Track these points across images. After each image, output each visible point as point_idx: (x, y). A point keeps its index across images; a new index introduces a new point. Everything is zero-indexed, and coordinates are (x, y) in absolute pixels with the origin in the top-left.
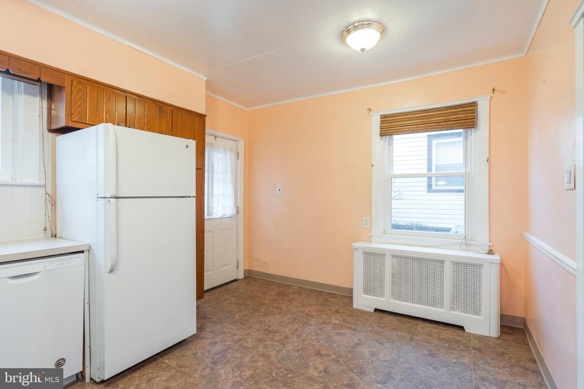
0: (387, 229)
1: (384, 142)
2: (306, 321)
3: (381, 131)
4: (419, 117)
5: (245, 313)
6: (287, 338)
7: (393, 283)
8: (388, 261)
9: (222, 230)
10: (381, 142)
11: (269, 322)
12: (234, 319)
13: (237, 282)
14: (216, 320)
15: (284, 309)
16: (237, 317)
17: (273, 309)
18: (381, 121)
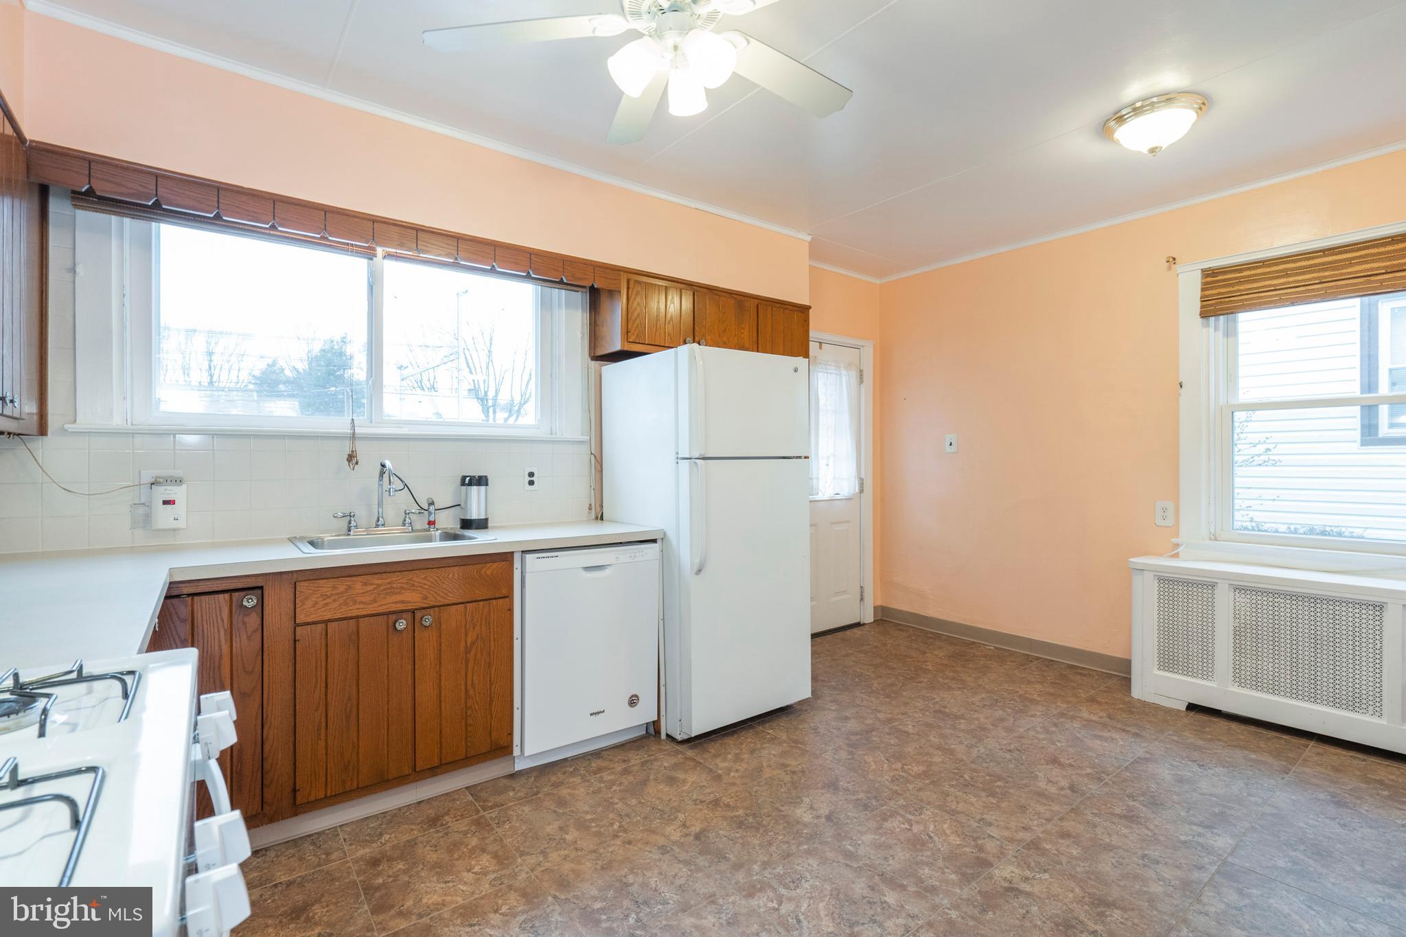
0: (1222, 530)
1: (1212, 330)
2: (1022, 708)
3: (1202, 307)
4: (1311, 266)
5: (889, 681)
6: (983, 729)
7: (1238, 649)
8: (1224, 601)
9: (832, 523)
10: (1205, 330)
11: (941, 701)
12: (871, 688)
13: (862, 628)
14: (838, 685)
15: (969, 683)
16: (875, 684)
17: (946, 681)
18: (1204, 284)
